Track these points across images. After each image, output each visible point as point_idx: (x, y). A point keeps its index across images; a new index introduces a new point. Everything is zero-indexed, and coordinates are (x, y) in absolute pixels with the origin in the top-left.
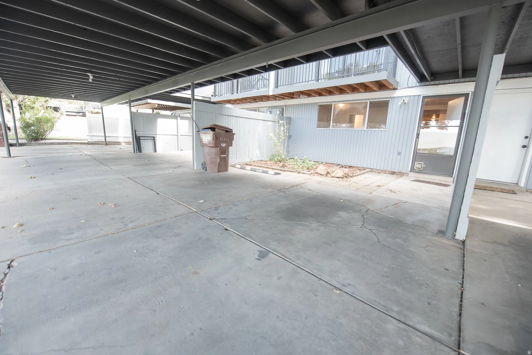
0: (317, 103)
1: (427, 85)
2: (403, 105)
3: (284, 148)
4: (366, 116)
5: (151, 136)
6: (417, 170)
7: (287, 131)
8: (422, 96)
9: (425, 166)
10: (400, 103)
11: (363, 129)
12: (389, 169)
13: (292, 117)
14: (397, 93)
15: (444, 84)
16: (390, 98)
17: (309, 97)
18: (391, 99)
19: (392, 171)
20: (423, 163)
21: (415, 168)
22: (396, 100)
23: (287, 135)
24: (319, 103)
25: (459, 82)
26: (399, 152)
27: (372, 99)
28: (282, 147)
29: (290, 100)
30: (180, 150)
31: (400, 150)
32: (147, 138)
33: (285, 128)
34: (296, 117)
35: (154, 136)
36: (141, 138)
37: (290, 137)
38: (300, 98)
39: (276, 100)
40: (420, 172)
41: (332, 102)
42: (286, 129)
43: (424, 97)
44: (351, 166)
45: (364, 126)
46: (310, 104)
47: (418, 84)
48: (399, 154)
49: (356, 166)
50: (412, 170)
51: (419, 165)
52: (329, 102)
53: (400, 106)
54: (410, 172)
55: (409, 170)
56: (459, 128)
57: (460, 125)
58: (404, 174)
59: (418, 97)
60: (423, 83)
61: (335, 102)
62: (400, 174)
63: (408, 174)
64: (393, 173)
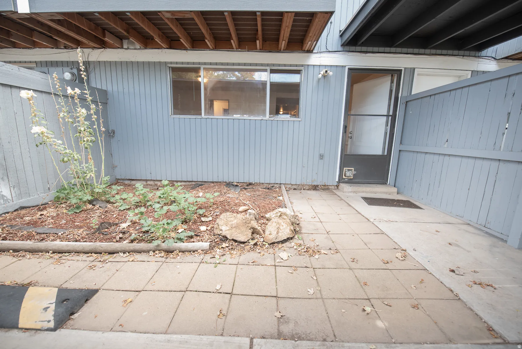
0: (166, 63)
1: (353, 51)
2: (323, 79)
3: (98, 165)
4: (266, 94)
6: (347, 179)
7: (98, 120)
8: (347, 67)
9: (355, 172)
10: (319, 76)
11: (264, 118)
12: (309, 182)
13: (109, 89)
14: (314, 59)
15: (372, 52)
16: (302, 66)
17: (146, 48)
18: (303, 68)
19: (314, 184)
20: (353, 169)
21: (344, 177)
22: (311, 69)
23: (100, 130)
24: (171, 63)
25: (390, 53)
26: (321, 155)
27: (274, 65)
28: (92, 162)
31: (322, 152)
33: (92, 112)
34: (121, 89)
37: (110, 134)
38: (122, 48)
39: (57, 48)
40: (350, 182)
41: (199, 63)
42: (96, 113)
43: (350, 69)
44: (250, 184)
45: (265, 111)
46: (149, 63)
47: (340, 49)
48: (321, 157)
49: (258, 182)
50: (341, 180)
51: (350, 173)
52: (194, 63)
53: (319, 79)
54: (339, 182)
55: (337, 180)
56: (390, 118)
57: (391, 113)
58: (330, 187)
59: (341, 68)
60: (347, 48)
61: (205, 64)
62: (325, 188)
63: (338, 186)
64: (315, 187)
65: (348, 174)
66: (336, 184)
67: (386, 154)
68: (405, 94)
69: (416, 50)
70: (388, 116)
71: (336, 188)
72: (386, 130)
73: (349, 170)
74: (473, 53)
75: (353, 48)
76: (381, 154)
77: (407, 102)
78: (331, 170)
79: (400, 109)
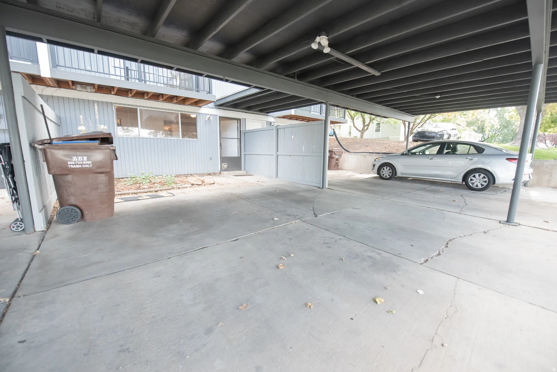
1: (220, 109)
2: (208, 121)
4: (179, 126)
6: (224, 169)
8: (218, 116)
10: (206, 120)
11: (179, 139)
12: (206, 172)
14: (203, 110)
17: (96, 92)
18: (197, 114)
19: (208, 173)
22: (201, 115)
24: (116, 103)
27: (182, 111)
31: (211, 156)
38: (76, 89)
40: (226, 170)
41: (136, 106)
45: (179, 136)
46: (98, 101)
47: (214, 107)
48: (211, 159)
49: (178, 174)
51: (225, 166)
52: (132, 105)
54: (221, 171)
55: (220, 170)
56: (239, 139)
57: (239, 138)
58: (217, 174)
59: (215, 116)
60: (217, 107)
61: (140, 106)
62: (214, 174)
63: (220, 173)
64: (210, 174)
67: (239, 156)
68: (243, 130)
69: (245, 111)
70: (238, 139)
71: (219, 174)
72: (238, 145)
73: (225, 165)
74: (266, 114)
75: (220, 107)
76: (237, 156)
77: (245, 134)
78: (217, 165)
79: (242, 136)
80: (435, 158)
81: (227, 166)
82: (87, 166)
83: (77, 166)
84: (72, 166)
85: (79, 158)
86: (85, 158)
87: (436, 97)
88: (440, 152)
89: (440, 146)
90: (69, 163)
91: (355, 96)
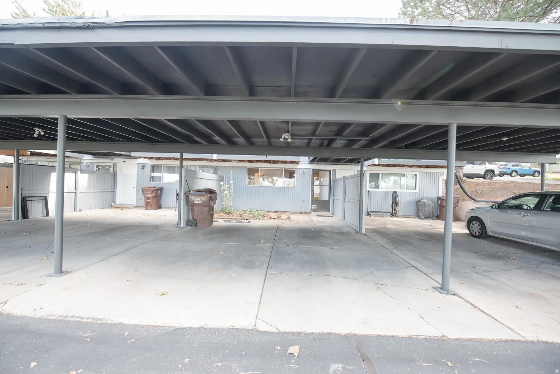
0: (246, 167)
2: (303, 173)
5: (42, 195)
8: (311, 169)
10: (301, 172)
12: (300, 211)
14: (300, 166)
15: (320, 164)
17: (240, 162)
18: (296, 169)
22: (298, 170)
24: (248, 167)
25: (327, 164)
27: (285, 168)
29: (221, 162)
30: (78, 210)
31: (304, 199)
32: (37, 198)
35: (45, 195)
36: (27, 199)
40: (315, 211)
41: (258, 167)
44: (276, 212)
46: (240, 167)
47: (309, 163)
48: (304, 201)
50: (312, 210)
51: (315, 207)
52: (256, 167)
53: (301, 173)
54: (311, 211)
57: (329, 185)
58: (308, 213)
59: (309, 169)
60: (311, 163)
61: (261, 167)
62: (306, 213)
63: (311, 213)
64: (302, 213)
65: (314, 208)
66: (310, 212)
67: (328, 200)
68: (333, 178)
69: (336, 163)
73: (314, 206)
74: (357, 164)
75: (313, 163)
77: (334, 181)
78: (308, 206)
79: (332, 183)
80: (528, 215)
81: (317, 207)
82: (200, 203)
83: (197, 203)
84: (195, 202)
85: (198, 199)
86: (200, 199)
87: (502, 139)
88: (538, 207)
89: (538, 199)
90: (194, 201)
91: (404, 147)
